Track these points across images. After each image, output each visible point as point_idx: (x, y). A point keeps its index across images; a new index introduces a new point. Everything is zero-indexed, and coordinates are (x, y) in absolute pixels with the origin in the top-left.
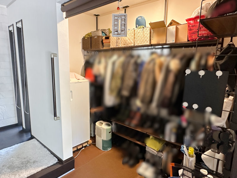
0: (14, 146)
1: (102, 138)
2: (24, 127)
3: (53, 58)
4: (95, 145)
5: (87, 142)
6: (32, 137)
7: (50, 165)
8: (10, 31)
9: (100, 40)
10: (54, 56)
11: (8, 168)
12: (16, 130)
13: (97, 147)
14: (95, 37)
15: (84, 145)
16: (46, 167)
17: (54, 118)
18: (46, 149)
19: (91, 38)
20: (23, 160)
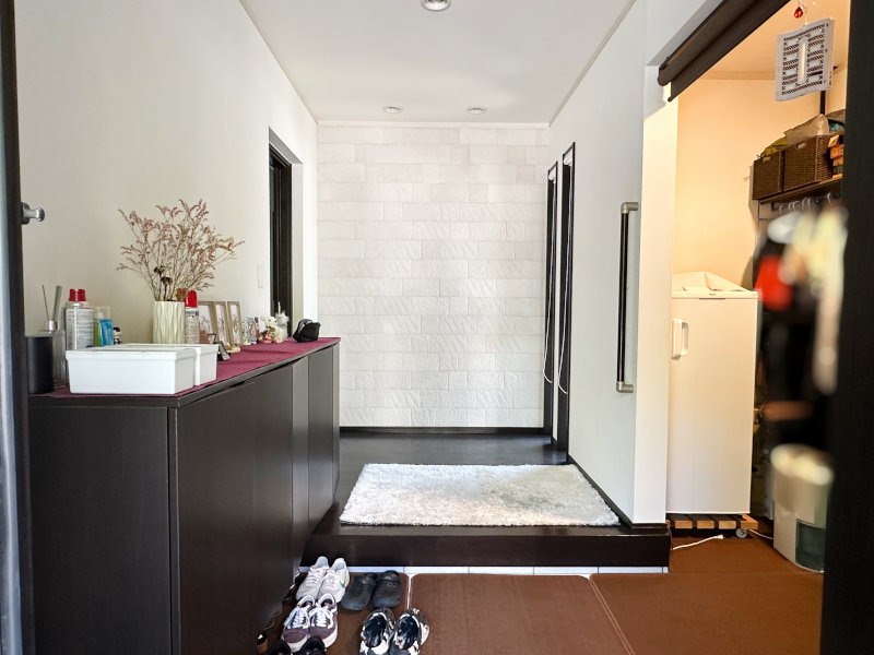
0: (522, 467)
1: (797, 516)
2: (555, 436)
3: (627, 215)
4: (770, 543)
5: (737, 518)
6: (569, 461)
7: (593, 523)
8: (550, 182)
9: (819, 153)
10: (629, 209)
11: (502, 497)
12: (539, 442)
13: (775, 550)
14: (800, 147)
15: (723, 525)
16: (584, 523)
17: (618, 385)
18: (594, 492)
19: (783, 153)
20: (534, 495)
